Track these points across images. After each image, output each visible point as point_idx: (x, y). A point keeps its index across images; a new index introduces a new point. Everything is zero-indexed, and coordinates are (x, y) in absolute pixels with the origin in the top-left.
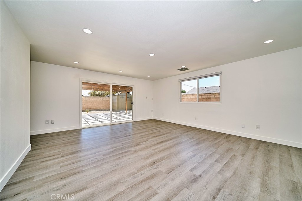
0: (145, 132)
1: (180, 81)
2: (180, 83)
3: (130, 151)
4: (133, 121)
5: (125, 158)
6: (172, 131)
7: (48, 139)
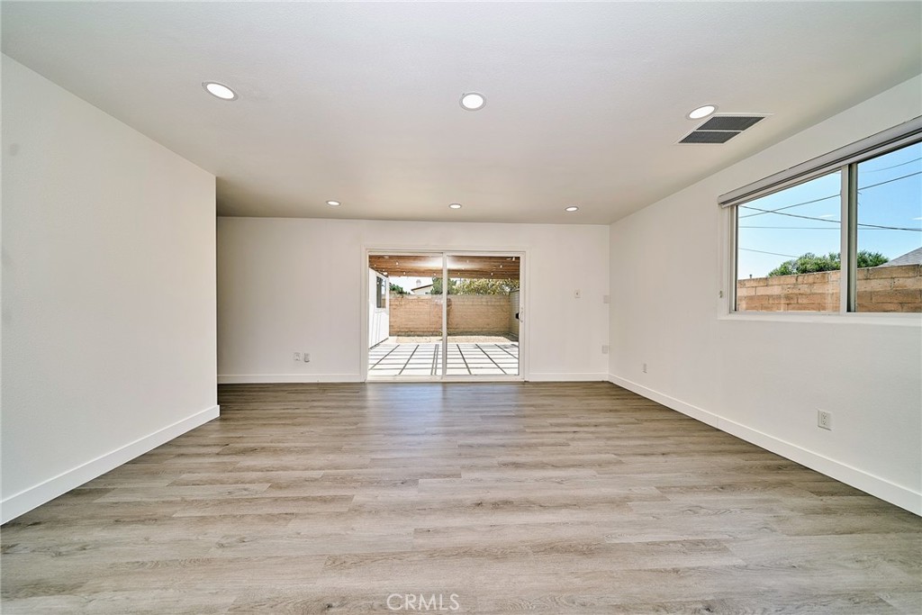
0: (506, 432)
1: (732, 204)
2: (727, 212)
3: (350, 498)
4: (519, 379)
5: (293, 526)
6: (623, 459)
7: (276, 397)
